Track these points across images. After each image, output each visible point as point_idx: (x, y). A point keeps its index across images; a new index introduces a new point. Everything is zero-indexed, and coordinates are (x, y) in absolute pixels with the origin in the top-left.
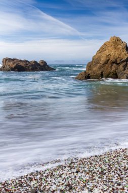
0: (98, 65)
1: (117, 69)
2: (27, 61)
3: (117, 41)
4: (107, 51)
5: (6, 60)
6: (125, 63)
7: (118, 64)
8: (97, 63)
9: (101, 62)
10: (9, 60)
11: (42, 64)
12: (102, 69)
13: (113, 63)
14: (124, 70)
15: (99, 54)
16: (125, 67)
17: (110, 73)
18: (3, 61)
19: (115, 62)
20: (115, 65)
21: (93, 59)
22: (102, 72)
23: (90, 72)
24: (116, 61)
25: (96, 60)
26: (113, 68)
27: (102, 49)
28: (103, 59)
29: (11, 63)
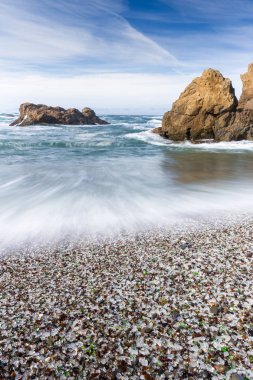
0: (183, 116)
1: (213, 124)
2: (61, 109)
3: (214, 77)
4: (198, 93)
5: (26, 107)
6: (227, 114)
7: (215, 116)
8: (181, 114)
9: (188, 112)
10: (31, 107)
11: (87, 115)
12: (189, 125)
13: (208, 113)
14: (226, 125)
15: (185, 99)
16: (227, 120)
17: (202, 131)
18: (21, 109)
19: (211, 112)
20: (210, 117)
21: (174, 107)
22: (189, 129)
23: (168, 129)
24: (213, 110)
25: (178, 109)
26: (208, 123)
27: (190, 91)
28: (191, 108)
29: (34, 113)
